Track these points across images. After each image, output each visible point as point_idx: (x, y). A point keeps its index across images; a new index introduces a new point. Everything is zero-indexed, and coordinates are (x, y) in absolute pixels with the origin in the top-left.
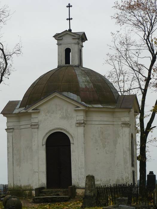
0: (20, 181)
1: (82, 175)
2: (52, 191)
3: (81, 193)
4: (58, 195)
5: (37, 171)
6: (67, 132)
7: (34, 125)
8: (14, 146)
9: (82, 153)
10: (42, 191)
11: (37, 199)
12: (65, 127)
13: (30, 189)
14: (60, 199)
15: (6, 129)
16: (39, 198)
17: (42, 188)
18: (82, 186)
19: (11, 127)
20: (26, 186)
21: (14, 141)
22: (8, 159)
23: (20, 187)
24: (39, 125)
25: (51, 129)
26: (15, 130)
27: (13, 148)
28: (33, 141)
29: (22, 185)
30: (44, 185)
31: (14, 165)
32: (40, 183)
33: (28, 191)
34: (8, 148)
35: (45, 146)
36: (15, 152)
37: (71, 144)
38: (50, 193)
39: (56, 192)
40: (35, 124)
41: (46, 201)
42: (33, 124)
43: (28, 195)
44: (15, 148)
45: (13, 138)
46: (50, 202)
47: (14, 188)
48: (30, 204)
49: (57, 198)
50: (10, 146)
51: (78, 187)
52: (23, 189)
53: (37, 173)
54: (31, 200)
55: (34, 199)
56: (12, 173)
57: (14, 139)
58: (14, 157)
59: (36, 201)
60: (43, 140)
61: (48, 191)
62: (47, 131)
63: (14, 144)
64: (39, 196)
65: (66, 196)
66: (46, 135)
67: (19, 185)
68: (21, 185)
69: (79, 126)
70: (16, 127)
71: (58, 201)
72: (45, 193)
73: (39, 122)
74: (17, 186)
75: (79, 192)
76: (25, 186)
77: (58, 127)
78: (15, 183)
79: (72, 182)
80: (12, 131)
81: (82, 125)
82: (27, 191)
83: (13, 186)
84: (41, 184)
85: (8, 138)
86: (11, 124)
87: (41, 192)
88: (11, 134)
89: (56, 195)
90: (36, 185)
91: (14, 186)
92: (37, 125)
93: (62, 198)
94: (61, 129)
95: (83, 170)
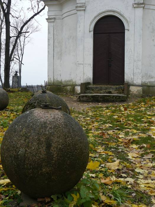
0: (61, 75)
1: (138, 70)
2: (101, 87)
3: (136, 92)
4: (110, 92)
5: (82, 63)
6: (121, 15)
7: (80, 7)
8: (55, 38)
9: (139, 42)
10: (89, 87)
11: (83, 96)
12: (118, 9)
13: (72, 84)
14: (114, 98)
15: (47, 19)
16: (86, 96)
17: (88, 83)
18: (137, 83)
19: (53, 17)
20: (68, 81)
21: (55, 32)
22: (48, 52)
23: (61, 82)
24: (86, 7)
25: (101, 11)
26: (57, 20)
27: (54, 39)
28: (78, 26)
29: (63, 80)
30: (90, 79)
31: (54, 58)
32: (85, 77)
33: (70, 87)
34: (48, 40)
35: (92, 33)
36: (56, 44)
37: (125, 30)
38: (98, 90)
39: (106, 89)
40: (81, 5)
41: (95, 99)
42: (79, 5)
43: (69, 91)
44: (56, 40)
45: (55, 29)
46: (101, 102)
47: (54, 84)
48: (75, 104)
49: (110, 97)
50: (51, 38)
51: (132, 83)
52: (64, 85)
53: (81, 66)
54: (75, 98)
55: (79, 97)
56: (52, 67)
57: (55, 31)
58: (55, 49)
59: (82, 99)
60: (90, 25)
61: (96, 88)
62: (96, 14)
63: (55, 36)
64: (85, 93)
65: (120, 94)
66: (95, 18)
67: (60, 80)
68: (61, 80)
69: (138, 7)
70: (58, 16)
71: (113, 101)
72: (93, 90)
73: (87, 3)
74: (58, 81)
75: (134, 90)
76: (66, 81)
77: (110, 9)
78: (55, 78)
79: (125, 78)
80: (53, 21)
81: (142, 6)
82: (68, 87)
83: (53, 81)
84: (87, 78)
85: (48, 29)
86: (52, 13)
87: (87, 89)
88: (52, 24)
89: (107, 93)
90: (80, 80)
91: (55, 80)
92: (84, 6)
93: (118, 97)
94: (114, 12)
95: (140, 63)
